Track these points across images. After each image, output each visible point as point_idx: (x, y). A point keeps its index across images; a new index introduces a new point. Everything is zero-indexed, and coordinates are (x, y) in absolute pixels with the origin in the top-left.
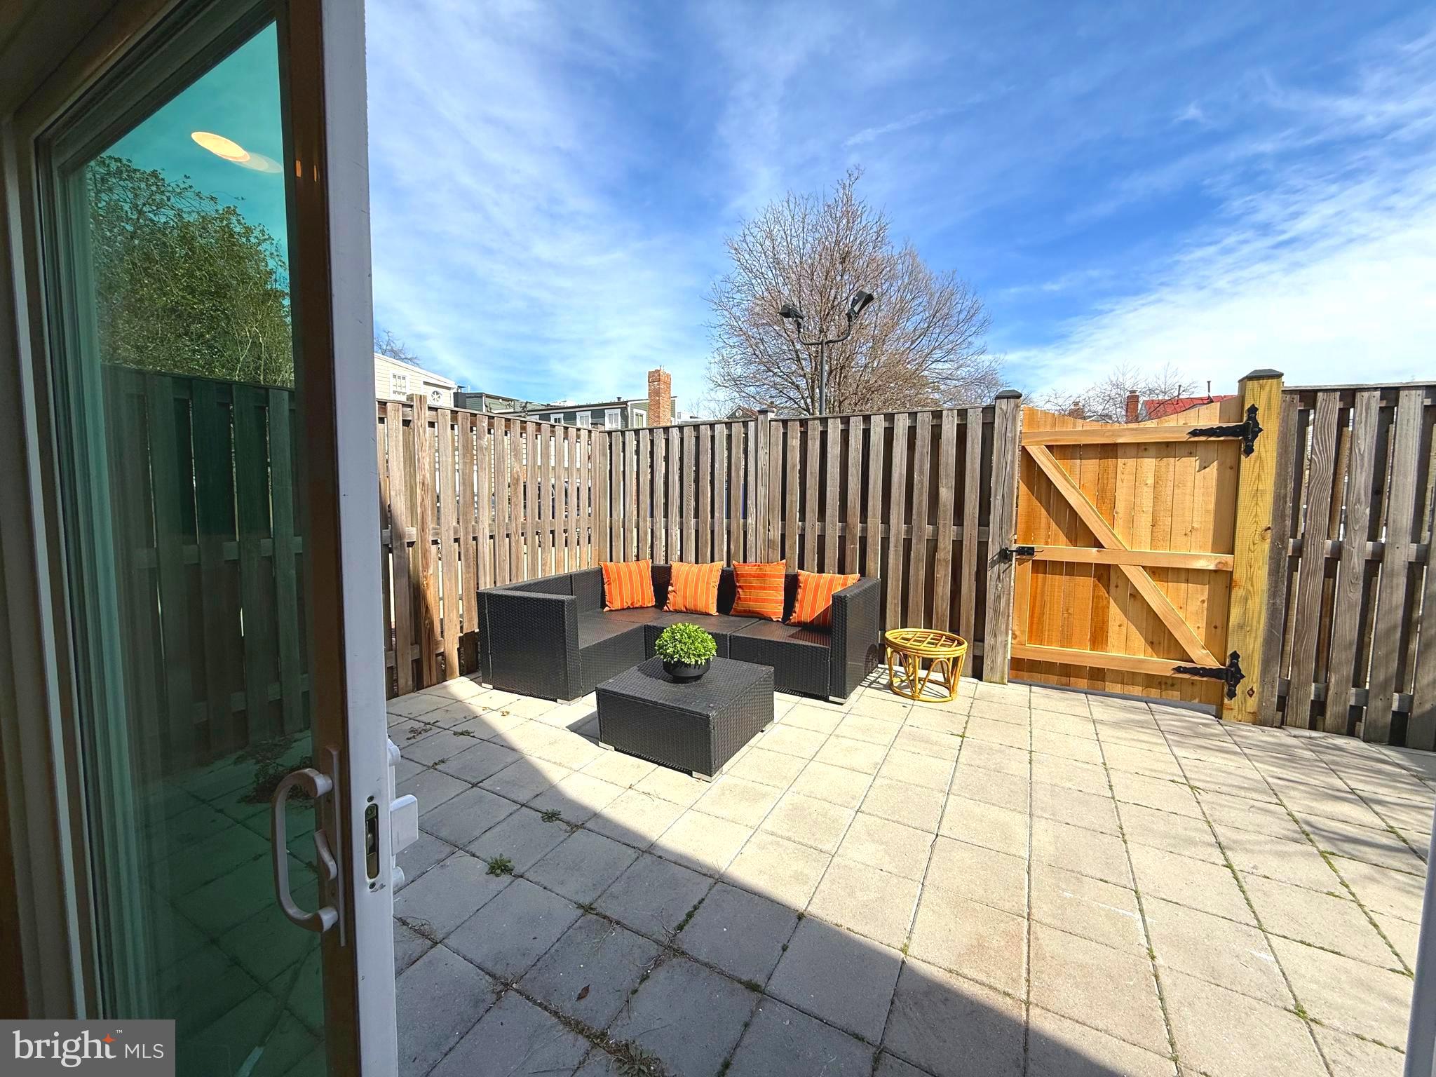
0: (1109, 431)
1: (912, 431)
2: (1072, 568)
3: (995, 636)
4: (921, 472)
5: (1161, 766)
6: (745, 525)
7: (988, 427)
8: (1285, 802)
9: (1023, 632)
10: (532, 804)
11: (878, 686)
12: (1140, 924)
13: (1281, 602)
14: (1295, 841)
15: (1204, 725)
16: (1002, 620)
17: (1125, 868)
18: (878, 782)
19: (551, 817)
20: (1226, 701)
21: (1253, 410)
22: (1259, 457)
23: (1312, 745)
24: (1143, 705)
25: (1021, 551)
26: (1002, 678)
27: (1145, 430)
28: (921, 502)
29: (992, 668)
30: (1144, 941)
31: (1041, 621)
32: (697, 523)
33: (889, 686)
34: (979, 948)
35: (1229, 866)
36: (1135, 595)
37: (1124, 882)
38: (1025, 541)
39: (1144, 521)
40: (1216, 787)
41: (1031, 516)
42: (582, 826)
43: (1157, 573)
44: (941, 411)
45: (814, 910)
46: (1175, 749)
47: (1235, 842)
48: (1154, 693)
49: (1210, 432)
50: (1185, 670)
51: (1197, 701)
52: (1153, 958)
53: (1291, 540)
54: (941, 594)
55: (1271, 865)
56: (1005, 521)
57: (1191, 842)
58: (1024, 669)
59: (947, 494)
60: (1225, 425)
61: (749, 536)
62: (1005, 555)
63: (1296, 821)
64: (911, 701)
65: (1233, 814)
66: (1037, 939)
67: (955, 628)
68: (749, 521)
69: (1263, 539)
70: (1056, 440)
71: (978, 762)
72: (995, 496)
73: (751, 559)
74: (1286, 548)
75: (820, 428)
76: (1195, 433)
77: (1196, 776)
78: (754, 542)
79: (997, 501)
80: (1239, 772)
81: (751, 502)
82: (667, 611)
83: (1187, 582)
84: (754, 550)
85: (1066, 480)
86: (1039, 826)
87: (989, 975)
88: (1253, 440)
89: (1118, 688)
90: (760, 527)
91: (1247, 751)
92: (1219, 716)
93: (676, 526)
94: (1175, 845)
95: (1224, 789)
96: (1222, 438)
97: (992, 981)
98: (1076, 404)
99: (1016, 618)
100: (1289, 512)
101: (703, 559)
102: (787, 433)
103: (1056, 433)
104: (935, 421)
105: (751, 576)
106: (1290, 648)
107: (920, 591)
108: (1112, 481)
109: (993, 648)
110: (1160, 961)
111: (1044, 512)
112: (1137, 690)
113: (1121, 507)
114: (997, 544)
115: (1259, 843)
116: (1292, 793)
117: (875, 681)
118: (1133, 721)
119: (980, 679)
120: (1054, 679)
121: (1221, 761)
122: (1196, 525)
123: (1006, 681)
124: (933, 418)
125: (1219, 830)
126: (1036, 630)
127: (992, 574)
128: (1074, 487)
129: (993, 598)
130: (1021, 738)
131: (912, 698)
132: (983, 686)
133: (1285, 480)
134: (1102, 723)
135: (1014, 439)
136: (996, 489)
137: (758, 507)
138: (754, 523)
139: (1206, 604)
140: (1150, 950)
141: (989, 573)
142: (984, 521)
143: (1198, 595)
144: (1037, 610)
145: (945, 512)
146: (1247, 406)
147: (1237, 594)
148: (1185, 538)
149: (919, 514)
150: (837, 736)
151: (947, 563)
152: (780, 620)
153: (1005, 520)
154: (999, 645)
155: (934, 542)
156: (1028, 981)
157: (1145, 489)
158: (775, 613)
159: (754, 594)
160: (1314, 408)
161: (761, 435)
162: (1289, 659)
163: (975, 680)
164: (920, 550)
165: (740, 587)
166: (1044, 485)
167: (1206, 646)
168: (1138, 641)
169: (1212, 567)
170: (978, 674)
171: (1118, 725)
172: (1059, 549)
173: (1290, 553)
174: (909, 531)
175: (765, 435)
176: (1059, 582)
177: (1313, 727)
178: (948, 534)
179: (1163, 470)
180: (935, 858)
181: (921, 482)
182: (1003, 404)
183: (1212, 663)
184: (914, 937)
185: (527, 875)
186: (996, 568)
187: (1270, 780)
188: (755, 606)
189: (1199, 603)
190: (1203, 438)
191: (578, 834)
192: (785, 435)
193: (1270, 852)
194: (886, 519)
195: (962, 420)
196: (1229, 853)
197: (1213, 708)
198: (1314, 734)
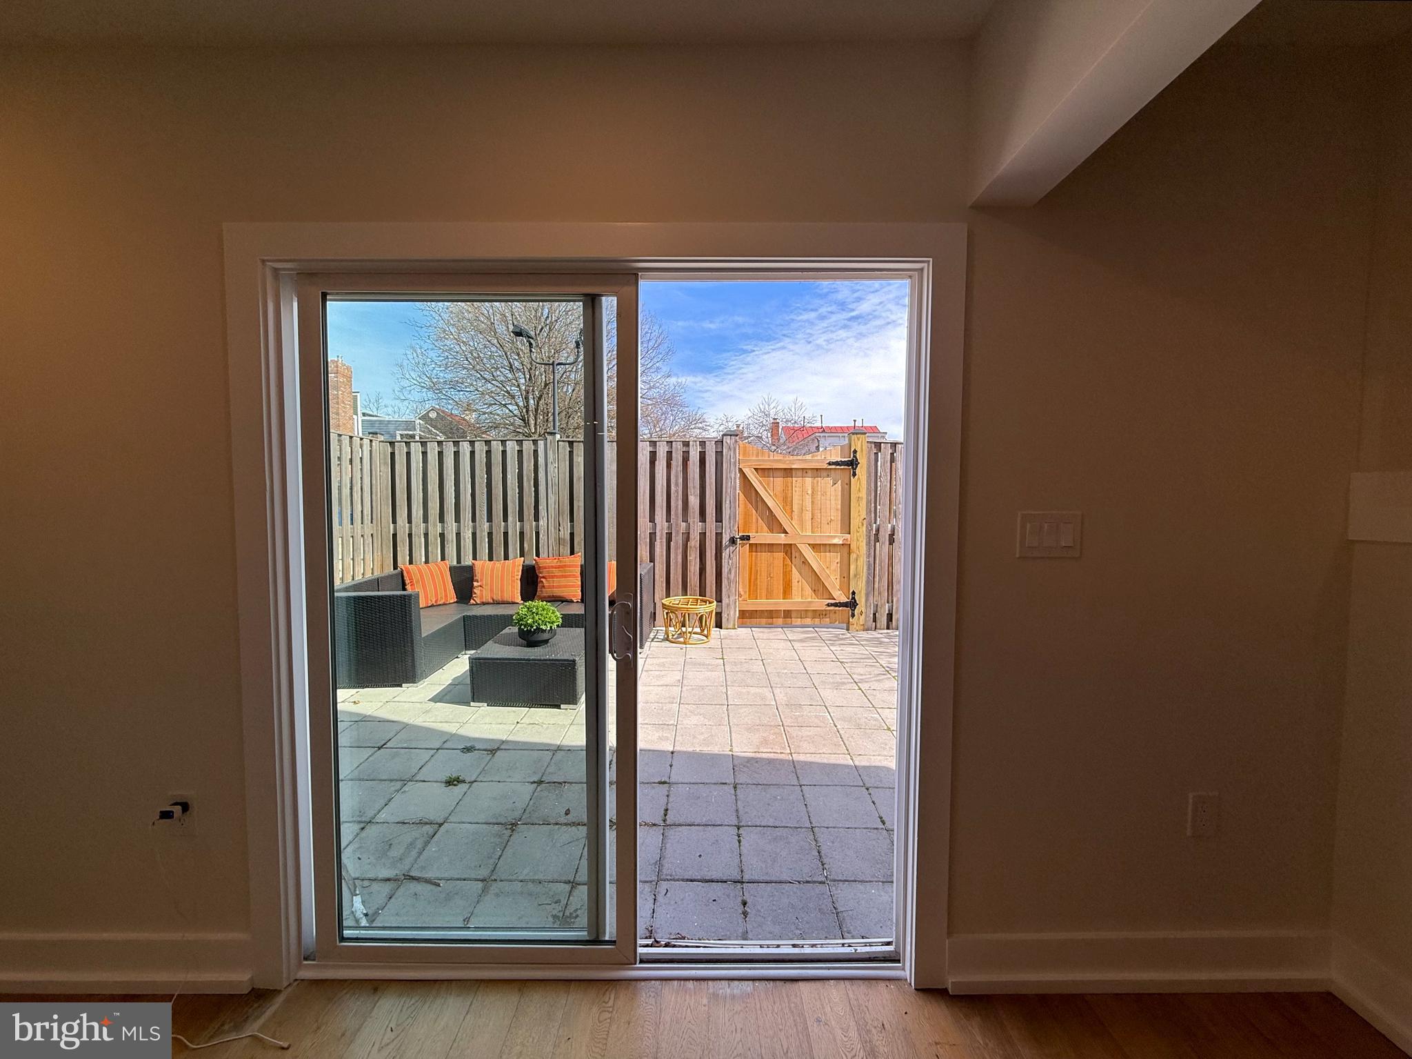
0: (787, 460)
1: (670, 454)
2: (771, 547)
3: (729, 597)
4: (677, 484)
5: (826, 656)
6: (537, 527)
7: (719, 454)
8: (879, 661)
9: (745, 592)
10: (443, 747)
11: (658, 640)
12: (829, 717)
13: (872, 559)
14: (884, 674)
15: (842, 634)
16: (733, 585)
17: (819, 699)
18: (684, 689)
19: (468, 750)
20: (851, 620)
21: (855, 452)
22: (859, 479)
23: (889, 637)
24: (812, 629)
25: (742, 538)
26: (734, 625)
27: (805, 461)
28: (677, 507)
29: (728, 619)
30: (832, 722)
31: (756, 585)
32: (491, 527)
33: (667, 639)
34: (765, 741)
35: (860, 689)
36: (805, 562)
37: (819, 703)
38: (744, 532)
39: (808, 516)
40: (851, 660)
41: (747, 515)
42: (498, 749)
43: (814, 547)
44: (689, 442)
45: (677, 748)
46: (831, 647)
47: (861, 679)
48: (817, 621)
49: (837, 463)
50: (832, 605)
51: (837, 622)
52: (836, 726)
53: (874, 525)
54: (693, 571)
55: (875, 685)
57: (844, 683)
58: (746, 617)
59: (694, 501)
60: (843, 460)
61: (541, 536)
62: (733, 541)
63: (884, 667)
64: (684, 646)
65: (859, 669)
66: (788, 732)
67: (703, 593)
68: (541, 522)
69: (863, 525)
70: (760, 465)
71: (736, 670)
72: (726, 501)
74: (872, 529)
76: (829, 464)
77: (843, 657)
78: (546, 540)
79: (727, 505)
80: (861, 652)
81: (542, 507)
82: (474, 605)
83: (830, 552)
84: (546, 547)
85: (766, 491)
86: (777, 691)
87: (772, 749)
88: (855, 469)
89: (798, 622)
90: (552, 529)
91: (862, 643)
92: (848, 630)
93: (468, 530)
94: (837, 686)
95: (855, 660)
96: (842, 467)
97: (774, 751)
98: (738, 426)
99: (740, 583)
100: (873, 509)
101: (497, 558)
102: (573, 451)
103: (758, 460)
104: (684, 448)
105: (552, 567)
106: (876, 586)
107: (678, 570)
108: (790, 491)
109: (728, 605)
110: (839, 727)
111: (754, 511)
112: (808, 621)
113: (795, 508)
114: (728, 535)
115: (870, 678)
116: (881, 657)
117: (655, 638)
118: (808, 637)
119: (721, 628)
120: (764, 621)
121: (851, 649)
122: (832, 518)
123: (736, 627)
124: (683, 446)
125: (854, 676)
126: (753, 592)
127: (725, 554)
128: (770, 495)
129: (726, 571)
130: (754, 654)
131: (685, 643)
132: (723, 632)
133: (870, 491)
134: (794, 641)
135: (735, 463)
136: (726, 497)
137: (549, 512)
138: (546, 525)
139: (839, 565)
140: (834, 724)
141: (723, 555)
142: (719, 519)
143: (835, 558)
144: (753, 577)
145: (694, 512)
146: (852, 450)
147: (853, 556)
148: (827, 526)
149: (677, 515)
150: (647, 671)
151: (696, 549)
152: (579, 601)
153: (732, 518)
154: (731, 603)
155: (686, 535)
156: (789, 746)
157: (807, 496)
158: (574, 596)
159: (556, 582)
160: (880, 451)
161: (550, 453)
162: (876, 593)
163: (718, 629)
164: (677, 540)
165: (543, 577)
166: (754, 494)
167: (841, 589)
168: (808, 590)
169: (841, 542)
170: (719, 625)
171: (801, 641)
172: (763, 536)
173: (874, 533)
174: (670, 527)
175: (554, 453)
176: (764, 556)
177: (888, 628)
178: (697, 528)
179: (815, 485)
180: (730, 715)
181: (677, 491)
182: (727, 440)
183: (844, 599)
184: (733, 745)
185: (478, 779)
186: (728, 551)
187: (873, 653)
188: (558, 592)
189: (836, 564)
190: (833, 467)
191: (498, 753)
192: (571, 453)
193: (875, 681)
194: (652, 519)
195: (702, 448)
196: (859, 684)
197: (845, 625)
198: (888, 631)
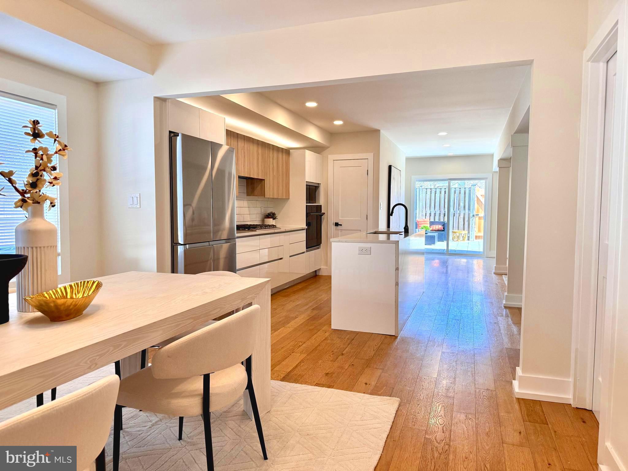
3: (472, 232)
7: (470, 191)
16: (473, 228)
25: (477, 215)
56: (474, 209)
59: (462, 204)
62: (473, 216)
67: (464, 230)
73: (420, 219)
75: (426, 191)
79: (472, 206)
99: (475, 228)
109: (471, 234)
114: (472, 214)
129: (471, 224)
136: (472, 204)
141: (471, 219)
142: (469, 209)
151: (462, 218)
161: (420, 192)
178: (462, 212)
186: (472, 218)
